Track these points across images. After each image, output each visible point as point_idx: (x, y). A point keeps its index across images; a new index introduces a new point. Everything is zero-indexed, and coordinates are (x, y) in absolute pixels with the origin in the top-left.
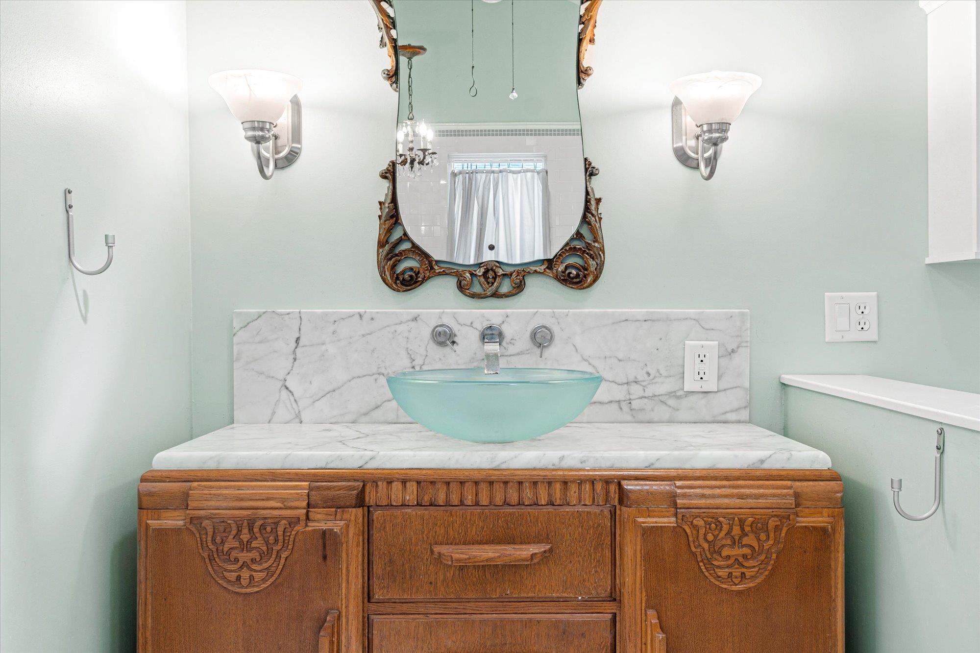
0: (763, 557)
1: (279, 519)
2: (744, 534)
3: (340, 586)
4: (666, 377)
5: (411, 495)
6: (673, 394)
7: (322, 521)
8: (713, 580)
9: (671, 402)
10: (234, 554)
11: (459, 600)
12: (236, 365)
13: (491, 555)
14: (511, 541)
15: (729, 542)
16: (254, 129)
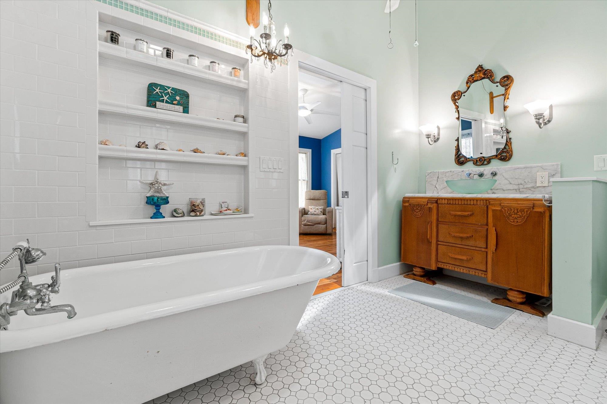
0: (523, 218)
1: (422, 205)
2: (518, 212)
3: (432, 217)
4: (531, 183)
5: (446, 202)
6: (533, 187)
7: (429, 205)
8: (509, 222)
9: (532, 189)
10: (415, 210)
11: (454, 222)
12: (426, 183)
13: (460, 213)
14: (465, 211)
15: (514, 213)
16: (427, 136)
